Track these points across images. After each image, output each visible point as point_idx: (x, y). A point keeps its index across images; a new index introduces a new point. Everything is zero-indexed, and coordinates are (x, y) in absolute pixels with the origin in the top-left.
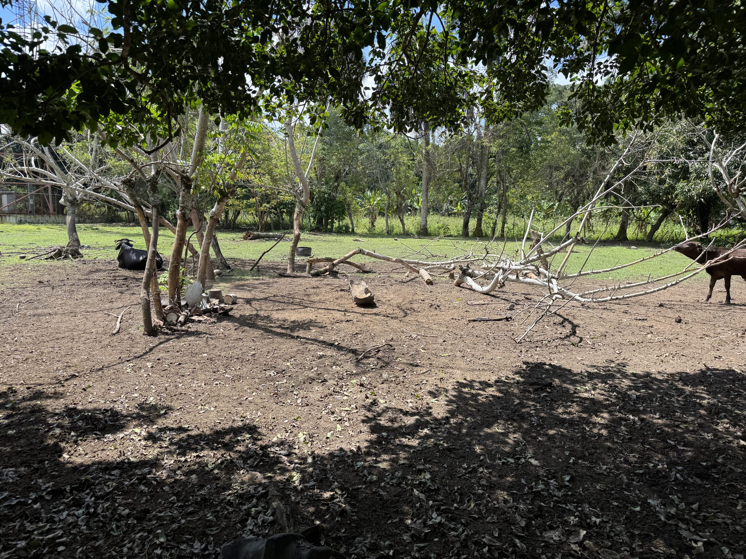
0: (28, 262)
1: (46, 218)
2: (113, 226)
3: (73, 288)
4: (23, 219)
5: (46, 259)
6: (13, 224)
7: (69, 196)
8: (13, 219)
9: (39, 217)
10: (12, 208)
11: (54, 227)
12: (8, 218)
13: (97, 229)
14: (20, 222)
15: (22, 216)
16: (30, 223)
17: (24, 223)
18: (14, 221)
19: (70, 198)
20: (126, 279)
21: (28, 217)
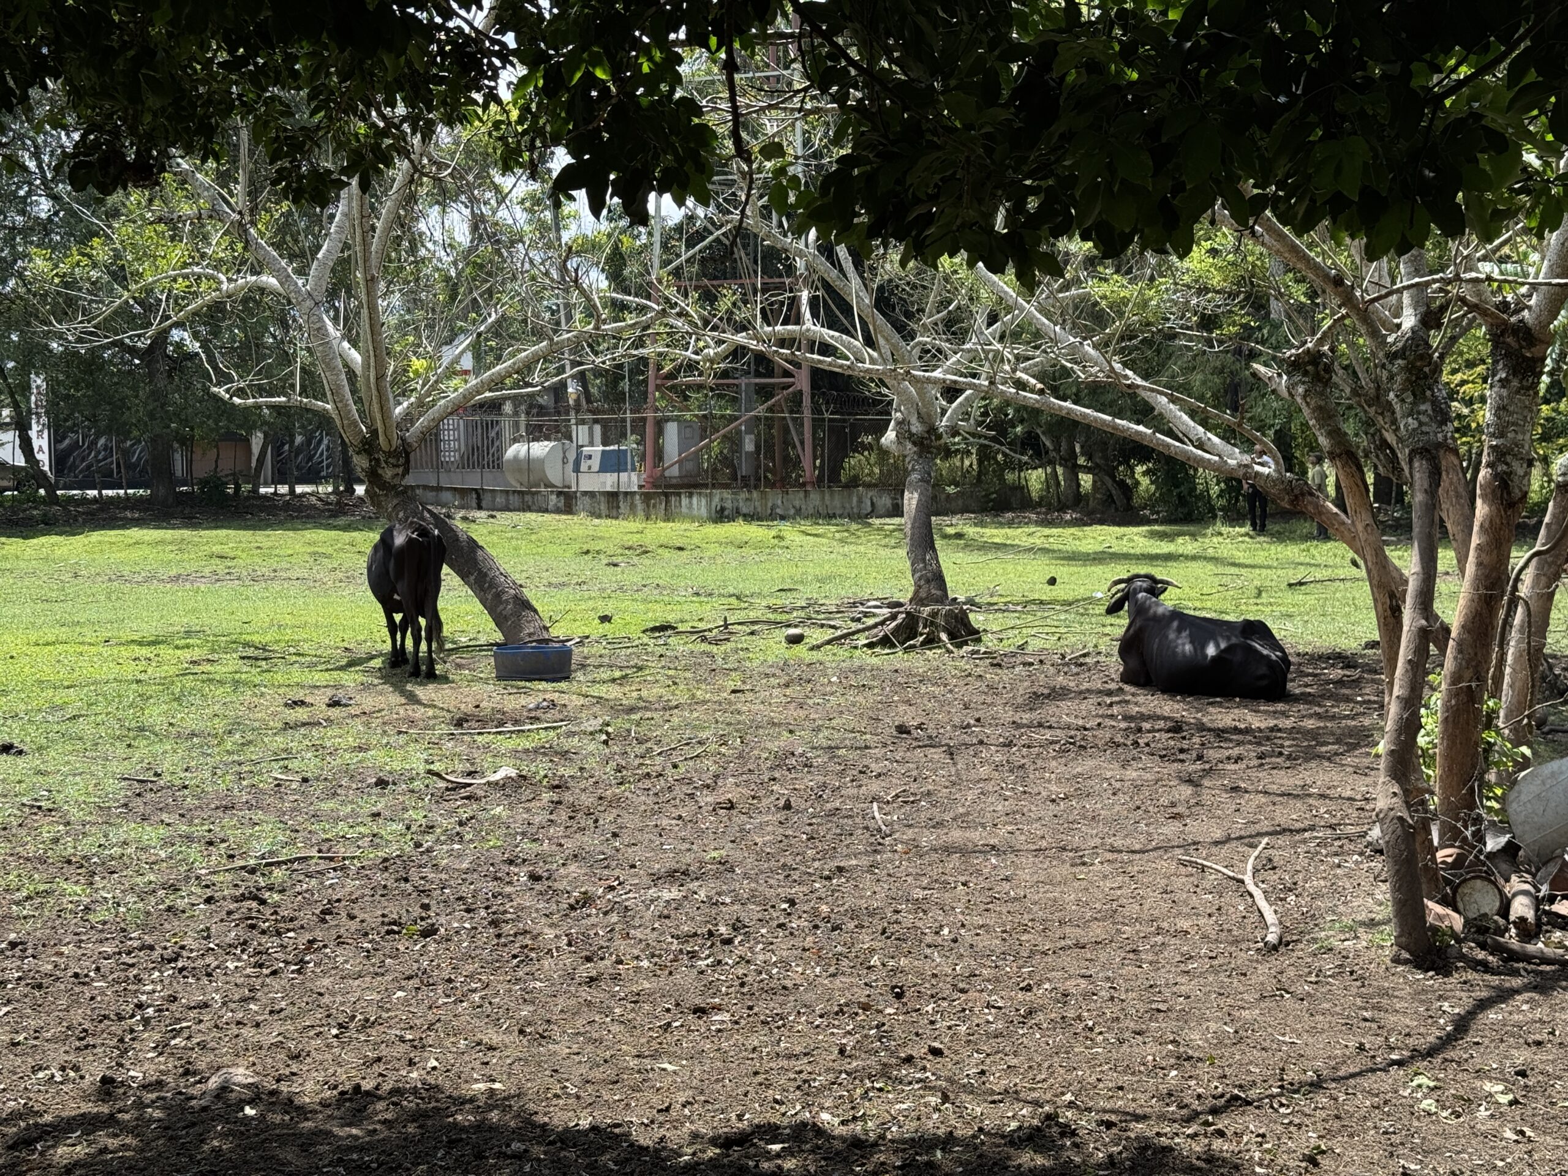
0: (816, 655)
1: (796, 498)
2: (1010, 524)
3: (1017, 755)
4: (728, 505)
5: (870, 646)
6: (702, 522)
7: (914, 420)
8: (699, 504)
9: (775, 498)
10: (689, 466)
11: (820, 530)
12: (685, 501)
13: (959, 536)
14: (721, 516)
15: (727, 494)
16: (751, 517)
17: (731, 519)
18: (704, 511)
19: (916, 427)
20: (1176, 728)
21: (744, 495)
